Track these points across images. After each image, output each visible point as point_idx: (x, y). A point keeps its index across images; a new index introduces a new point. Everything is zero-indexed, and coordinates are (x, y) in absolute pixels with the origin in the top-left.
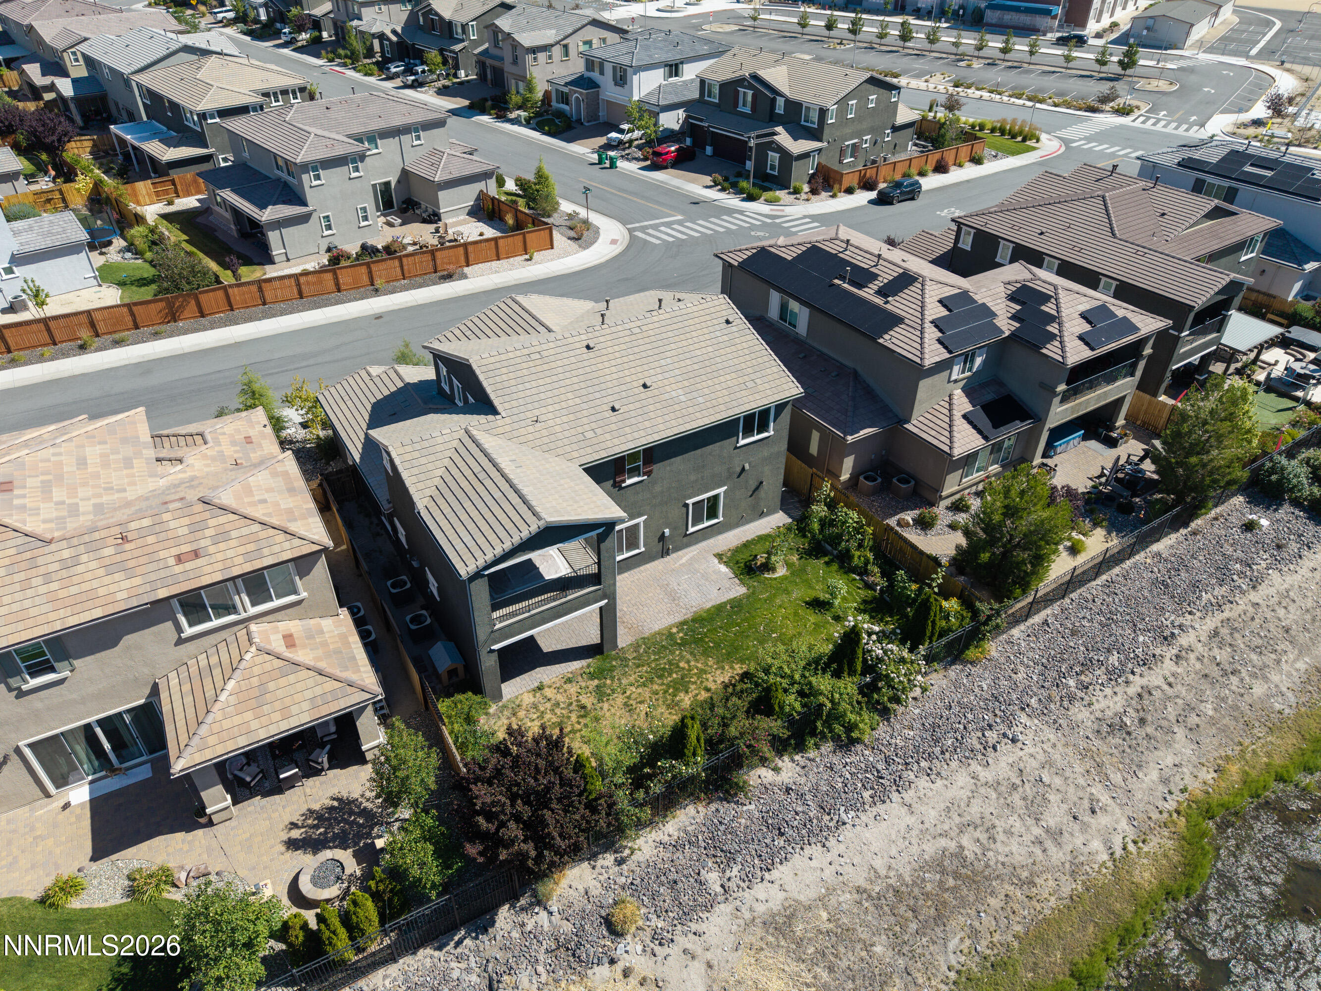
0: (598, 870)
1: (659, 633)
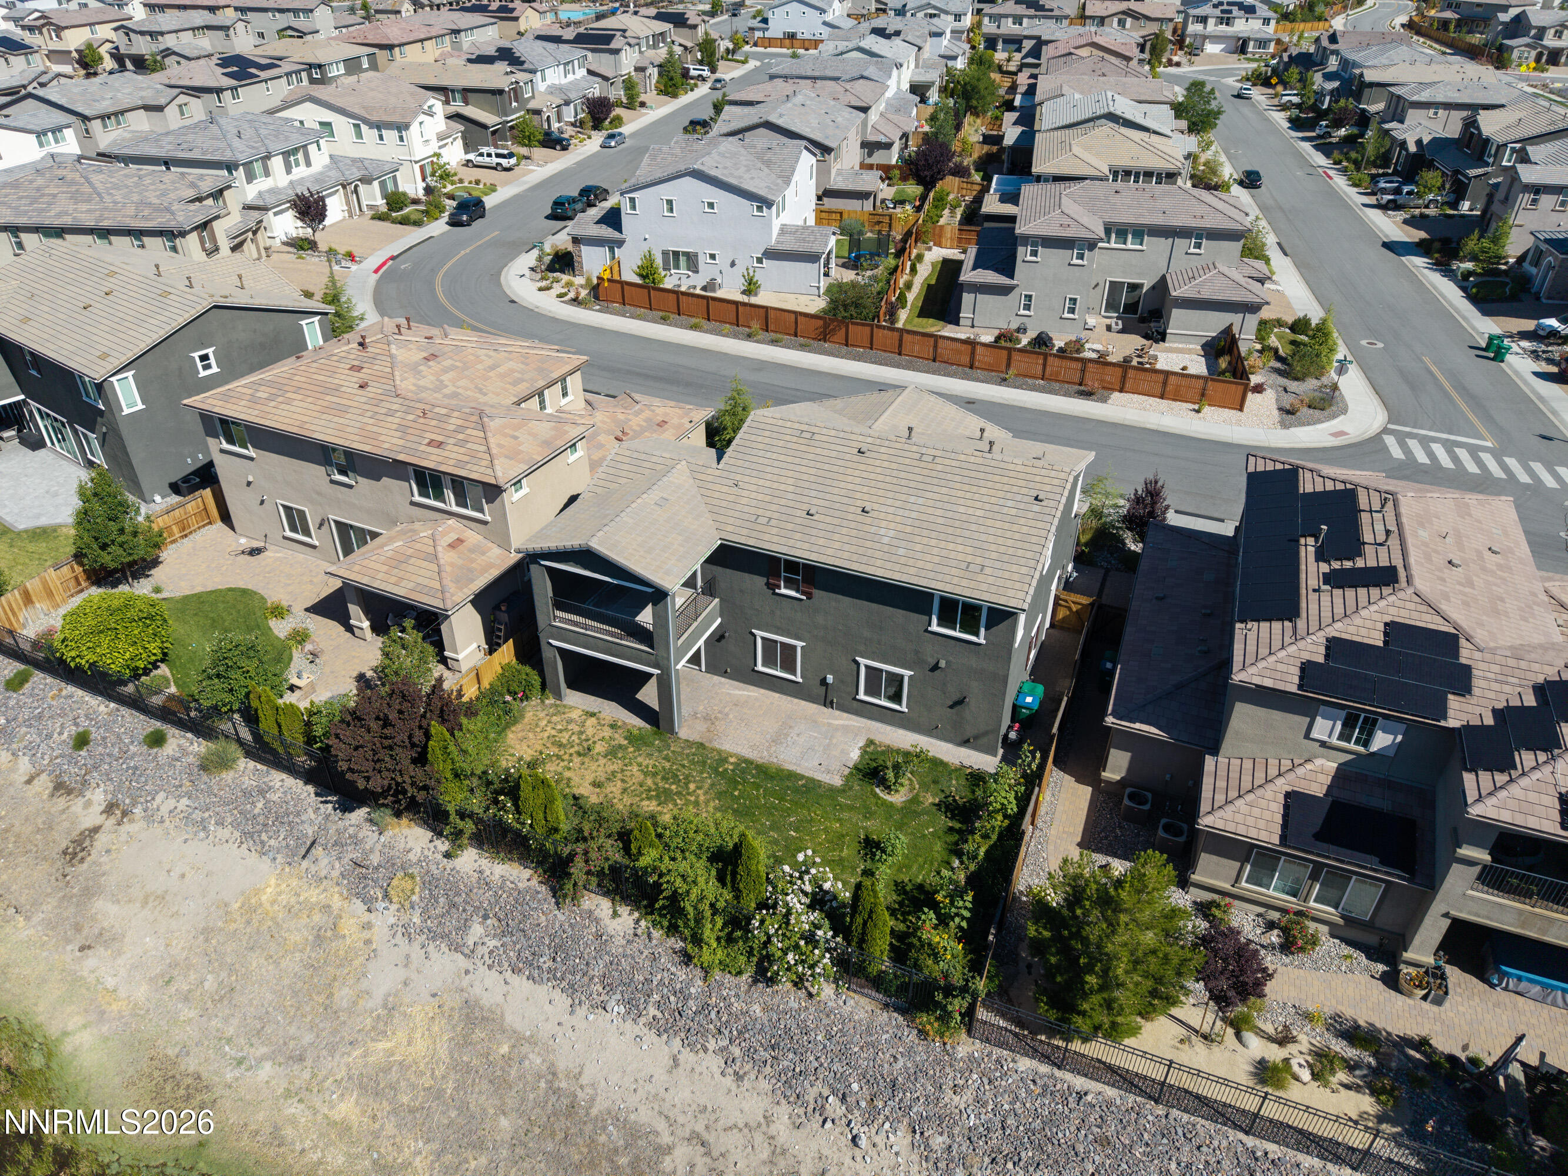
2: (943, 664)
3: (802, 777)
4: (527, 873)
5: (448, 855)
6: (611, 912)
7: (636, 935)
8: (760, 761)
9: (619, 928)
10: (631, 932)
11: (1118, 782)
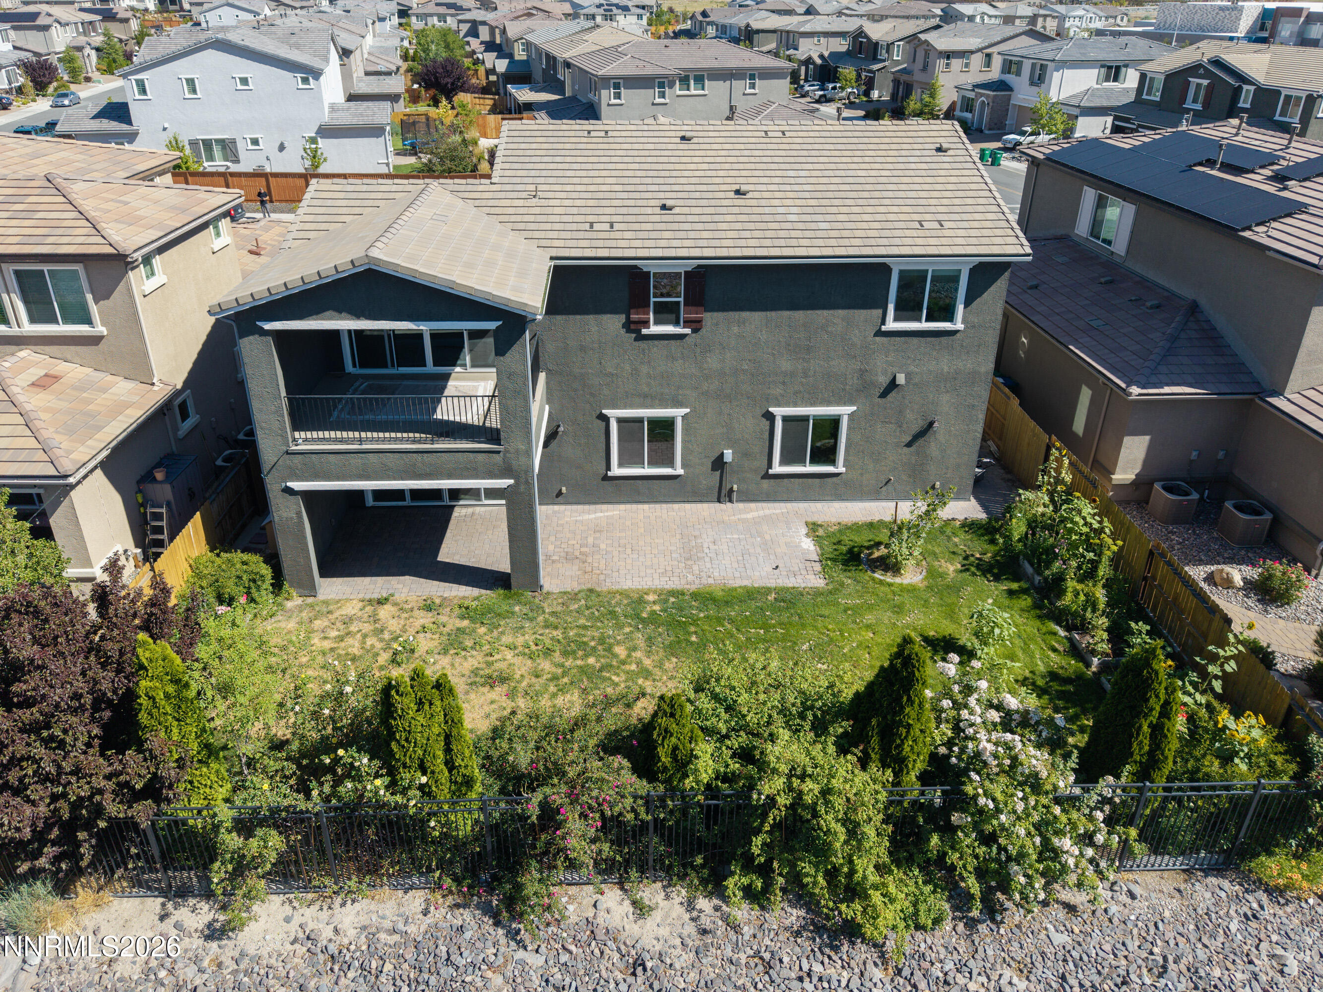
0: (168, 926)
1: (624, 594)
2: (901, 379)
3: (769, 590)
4: (416, 900)
5: (214, 933)
6: (627, 907)
7: (704, 932)
8: (693, 588)
9: (664, 932)
10: (690, 929)
11: (1134, 483)
